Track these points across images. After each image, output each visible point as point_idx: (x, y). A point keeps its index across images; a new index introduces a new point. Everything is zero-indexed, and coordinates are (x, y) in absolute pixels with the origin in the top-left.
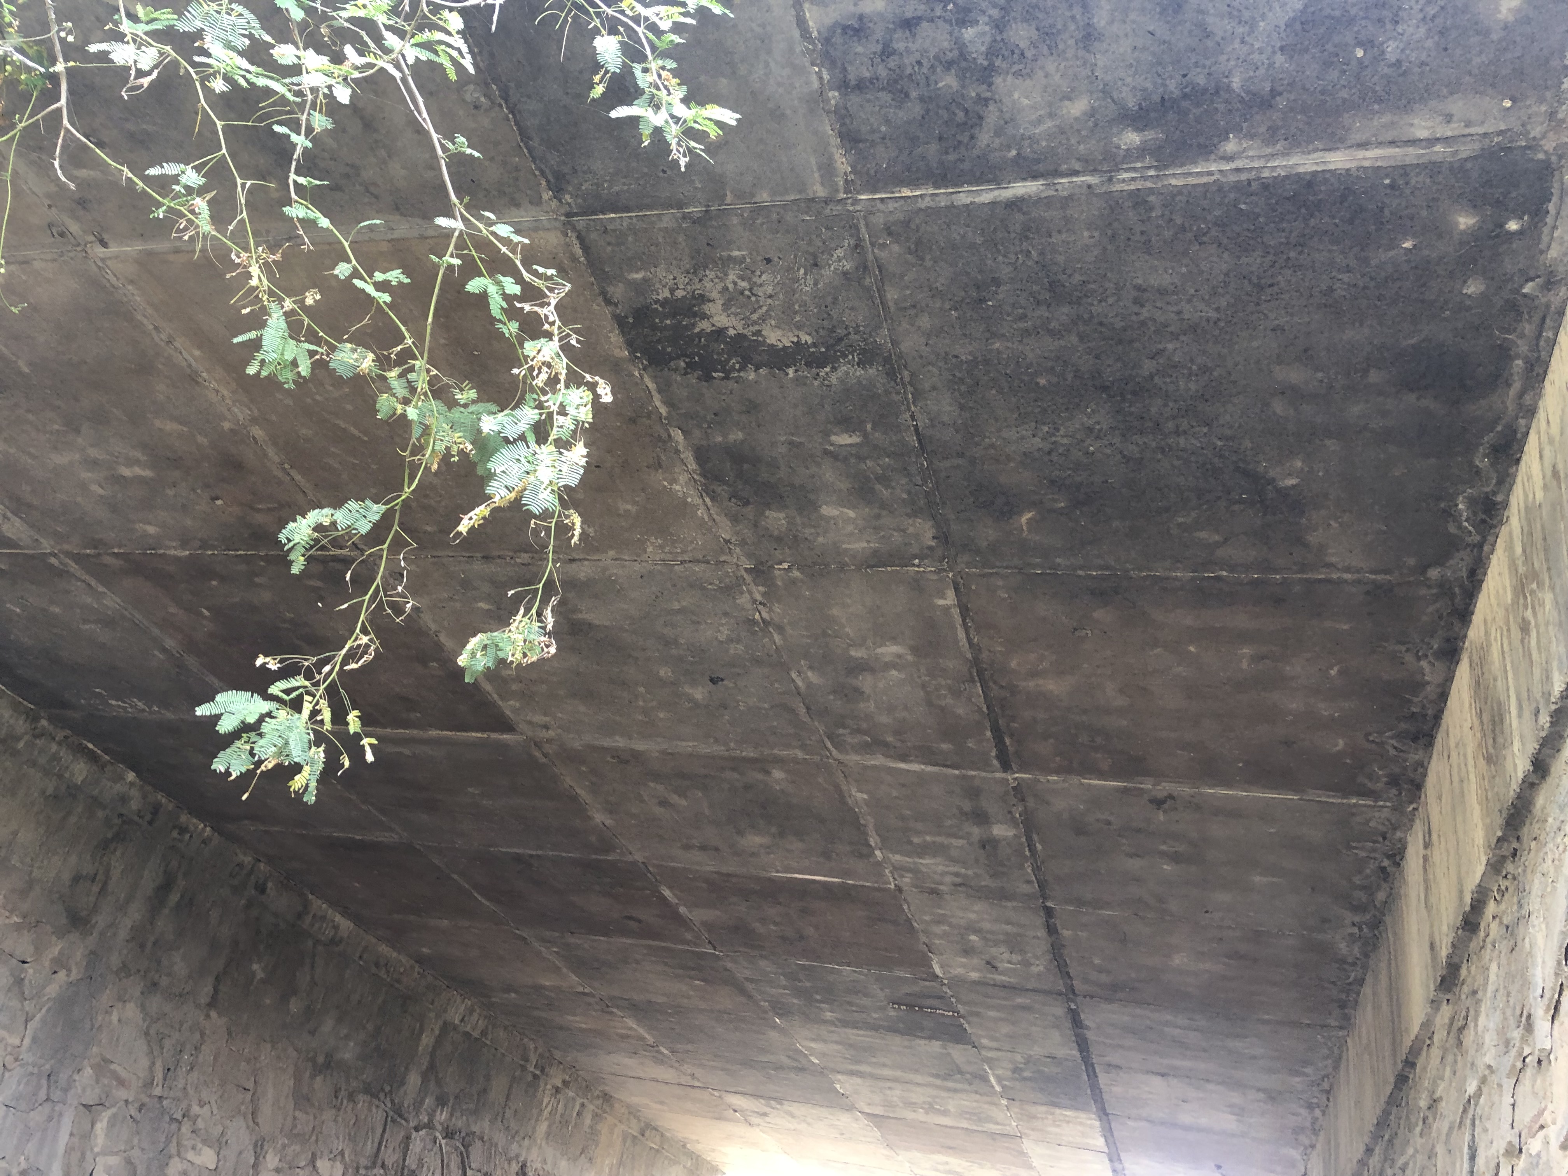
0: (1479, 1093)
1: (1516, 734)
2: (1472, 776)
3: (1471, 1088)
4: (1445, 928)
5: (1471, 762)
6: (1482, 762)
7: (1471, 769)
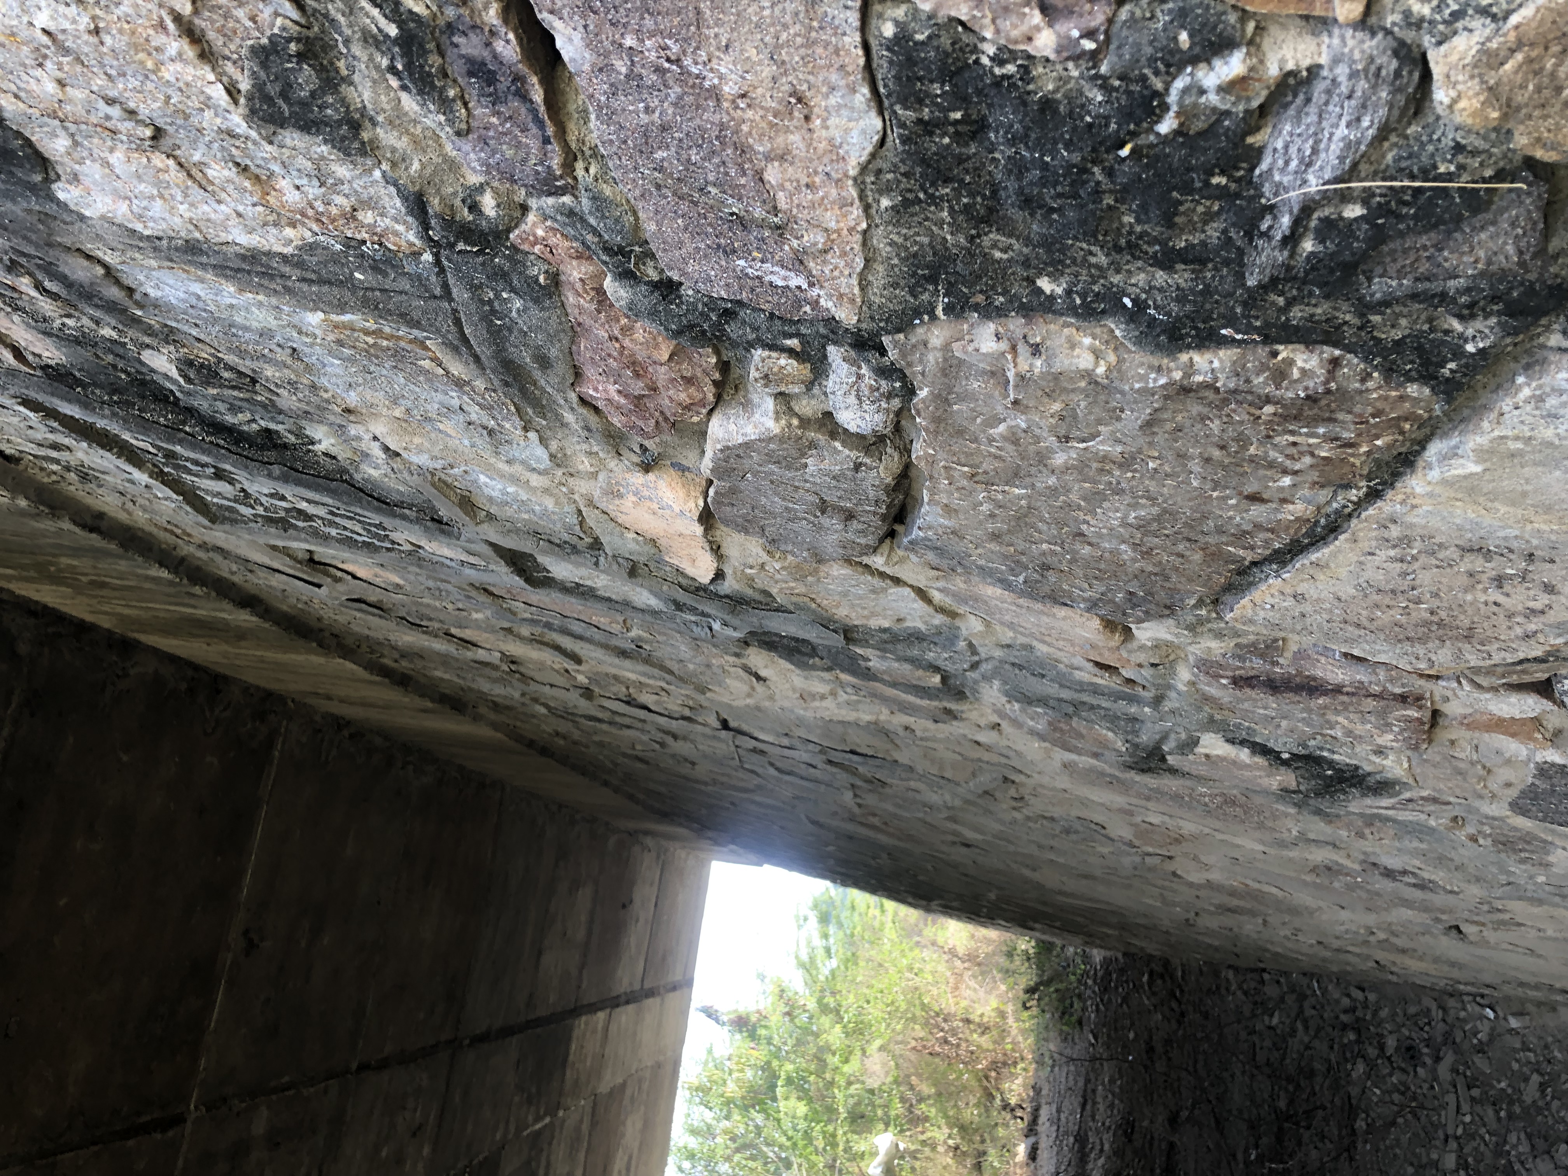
0: (546, 706)
1: (213, 614)
2: (259, 653)
3: (543, 710)
4: (407, 700)
5: (243, 651)
6: (243, 643)
7: (251, 652)
